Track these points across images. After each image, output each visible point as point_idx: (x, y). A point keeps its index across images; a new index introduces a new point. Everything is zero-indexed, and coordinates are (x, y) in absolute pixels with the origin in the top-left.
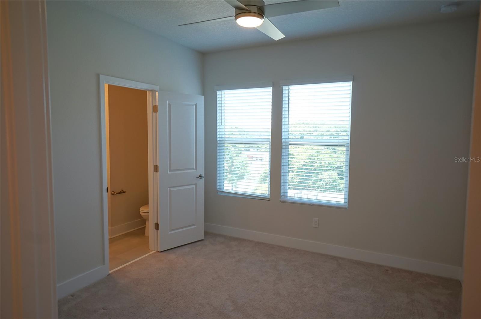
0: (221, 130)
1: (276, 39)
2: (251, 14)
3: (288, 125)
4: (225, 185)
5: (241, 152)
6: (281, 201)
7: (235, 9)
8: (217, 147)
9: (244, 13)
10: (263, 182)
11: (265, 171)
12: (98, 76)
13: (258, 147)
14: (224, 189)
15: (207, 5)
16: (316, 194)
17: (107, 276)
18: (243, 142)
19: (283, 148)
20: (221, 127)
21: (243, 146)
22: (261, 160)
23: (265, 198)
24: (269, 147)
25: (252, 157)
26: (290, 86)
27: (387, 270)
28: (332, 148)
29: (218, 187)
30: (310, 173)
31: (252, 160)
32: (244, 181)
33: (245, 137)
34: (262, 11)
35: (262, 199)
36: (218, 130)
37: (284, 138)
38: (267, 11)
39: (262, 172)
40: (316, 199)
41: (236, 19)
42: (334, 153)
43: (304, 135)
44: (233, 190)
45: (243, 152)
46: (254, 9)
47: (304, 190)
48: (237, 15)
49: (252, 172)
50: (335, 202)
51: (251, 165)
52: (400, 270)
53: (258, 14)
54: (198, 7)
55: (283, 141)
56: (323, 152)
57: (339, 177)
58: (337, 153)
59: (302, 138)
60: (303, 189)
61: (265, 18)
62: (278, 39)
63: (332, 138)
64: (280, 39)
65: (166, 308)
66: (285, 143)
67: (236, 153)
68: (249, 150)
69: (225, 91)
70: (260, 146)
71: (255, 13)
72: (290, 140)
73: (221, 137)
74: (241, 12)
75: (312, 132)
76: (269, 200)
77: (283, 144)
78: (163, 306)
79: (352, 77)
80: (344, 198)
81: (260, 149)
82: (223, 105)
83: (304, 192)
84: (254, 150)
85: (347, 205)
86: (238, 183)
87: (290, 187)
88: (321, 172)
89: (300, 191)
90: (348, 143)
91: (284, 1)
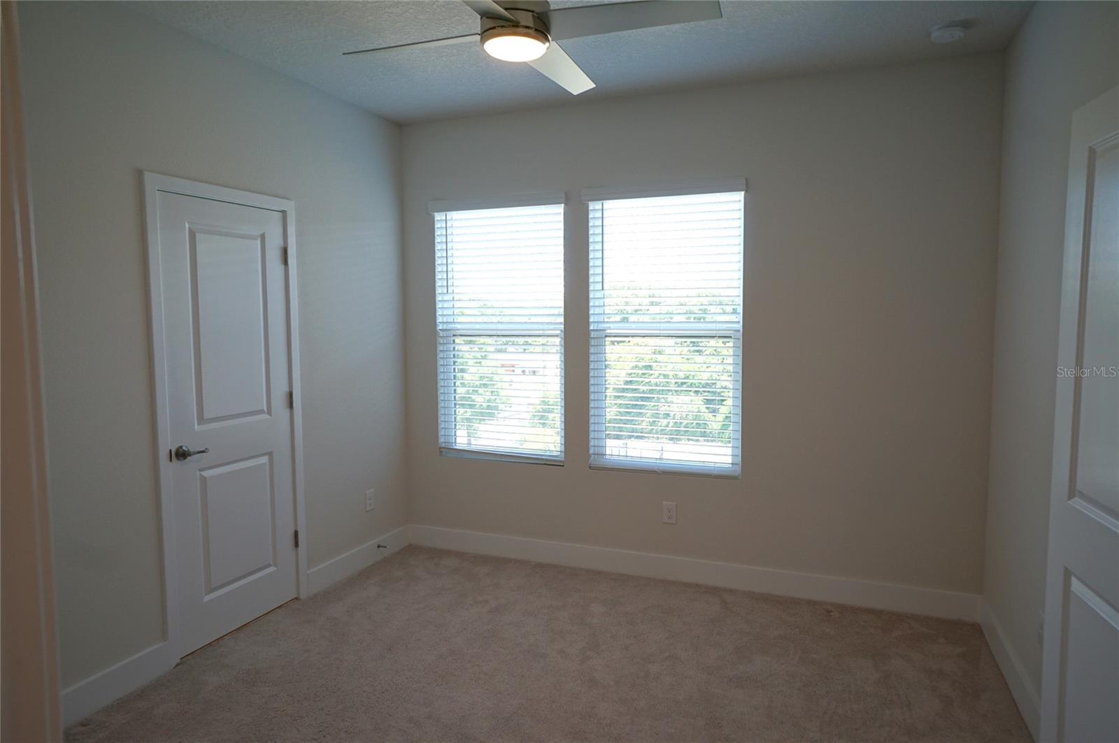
0: (446, 305)
1: (575, 93)
2: (520, 30)
3: (603, 292)
4: (457, 435)
5: (486, 356)
6: (590, 467)
7: (479, 17)
8: (438, 345)
9: (503, 27)
10: (540, 423)
11: (544, 398)
12: (139, 175)
13: (527, 343)
14: (455, 442)
15: (411, 8)
16: (659, 446)
17: (175, 667)
18: (499, 333)
19: (593, 344)
20: (446, 298)
21: (489, 340)
22: (534, 372)
23: (551, 460)
24: (560, 342)
25: (513, 366)
26: (605, 202)
27: (829, 612)
28: (691, 342)
29: (442, 440)
30: (643, 399)
31: (512, 373)
32: (495, 422)
33: (495, 319)
34: (544, 23)
35: (548, 463)
36: (439, 305)
37: (594, 322)
38: (556, 23)
39: (538, 401)
40: (661, 459)
41: (483, 40)
42: (698, 354)
43: (628, 313)
44: (470, 444)
45: (491, 356)
46: (526, 19)
47: (633, 439)
48: (485, 31)
49: (513, 400)
50: (712, 465)
51: (511, 385)
52: (855, 610)
53: (536, 30)
54: (389, 11)
55: (591, 328)
56: (668, 351)
57: (707, 408)
58: (705, 354)
59: (625, 320)
60: (630, 437)
61: (552, 40)
62: (580, 92)
63: (692, 320)
64: (582, 93)
65: (327, 735)
66: (596, 333)
67: (475, 358)
68: (505, 351)
69: (454, 213)
70: (530, 340)
71: (527, 27)
72: (608, 325)
73: (447, 322)
74: (495, 25)
75: (647, 307)
76: (563, 466)
77: (592, 336)
78: (321, 731)
79: (745, 182)
80: (732, 455)
81: (531, 349)
82: (449, 246)
83: (633, 443)
84: (517, 349)
85: (738, 469)
86: (482, 427)
87: (610, 432)
88: (665, 396)
89: (624, 441)
90: (739, 331)
91: (589, 2)
